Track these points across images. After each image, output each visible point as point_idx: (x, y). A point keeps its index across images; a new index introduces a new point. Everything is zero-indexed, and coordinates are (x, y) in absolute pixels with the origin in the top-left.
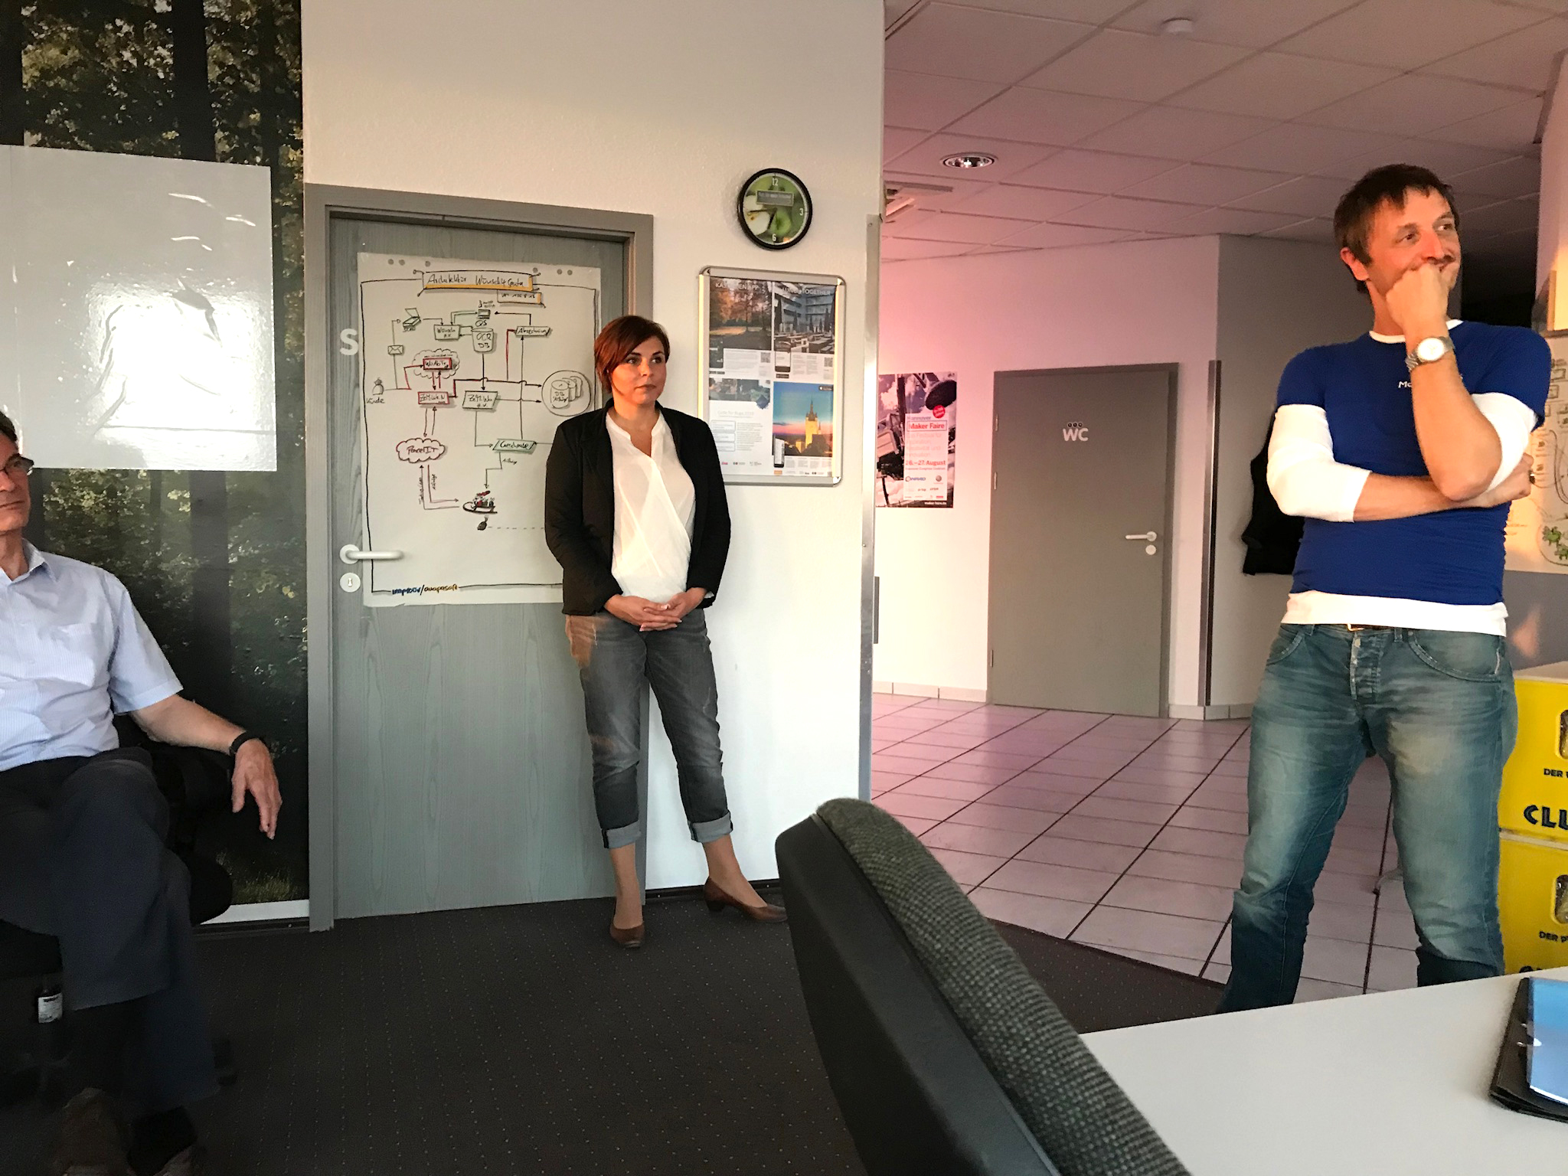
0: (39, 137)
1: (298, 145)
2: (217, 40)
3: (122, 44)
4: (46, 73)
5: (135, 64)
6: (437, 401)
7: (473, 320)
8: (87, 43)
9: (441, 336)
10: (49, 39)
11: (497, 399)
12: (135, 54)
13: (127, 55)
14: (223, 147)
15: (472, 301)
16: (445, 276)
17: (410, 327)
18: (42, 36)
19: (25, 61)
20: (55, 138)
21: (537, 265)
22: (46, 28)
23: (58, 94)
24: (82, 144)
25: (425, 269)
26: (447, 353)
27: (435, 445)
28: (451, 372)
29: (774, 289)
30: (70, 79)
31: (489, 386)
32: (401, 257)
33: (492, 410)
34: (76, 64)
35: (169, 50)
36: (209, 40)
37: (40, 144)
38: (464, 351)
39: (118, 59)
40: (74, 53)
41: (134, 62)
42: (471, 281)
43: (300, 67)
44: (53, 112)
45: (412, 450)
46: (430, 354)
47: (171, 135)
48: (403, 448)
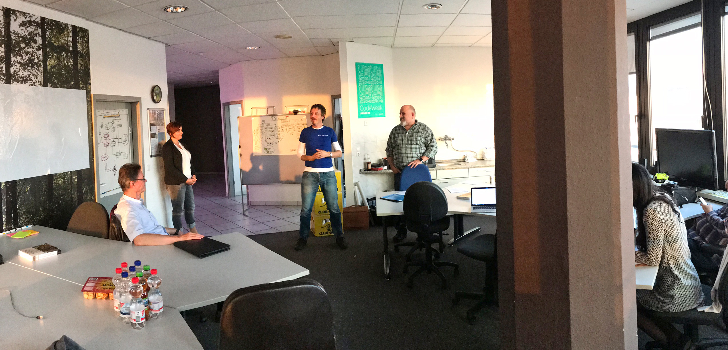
0: (51, 85)
1: (90, 84)
2: (80, 58)
3: (64, 59)
4: (52, 67)
5: (67, 64)
6: (106, 145)
7: (110, 124)
8: (58, 59)
9: (106, 129)
10: (52, 57)
11: (115, 143)
12: (67, 62)
13: (65, 62)
14: (81, 86)
15: (110, 120)
16: (106, 114)
17: (102, 127)
18: (51, 57)
19: (48, 64)
20: (54, 85)
21: (119, 110)
22: (51, 54)
23: (54, 73)
24: (58, 86)
25: (103, 113)
26: (107, 133)
27: (107, 156)
28: (108, 138)
29: (157, 112)
30: (56, 68)
31: (114, 140)
32: (100, 110)
33: (115, 146)
34: (56, 65)
35: (72, 60)
36: (79, 58)
37: (51, 87)
38: (110, 131)
39: (64, 63)
40: (56, 61)
41: (66, 64)
42: (110, 115)
43: (90, 64)
44: (53, 78)
45: (103, 158)
46: (105, 134)
47: (73, 83)
48: (102, 158)
